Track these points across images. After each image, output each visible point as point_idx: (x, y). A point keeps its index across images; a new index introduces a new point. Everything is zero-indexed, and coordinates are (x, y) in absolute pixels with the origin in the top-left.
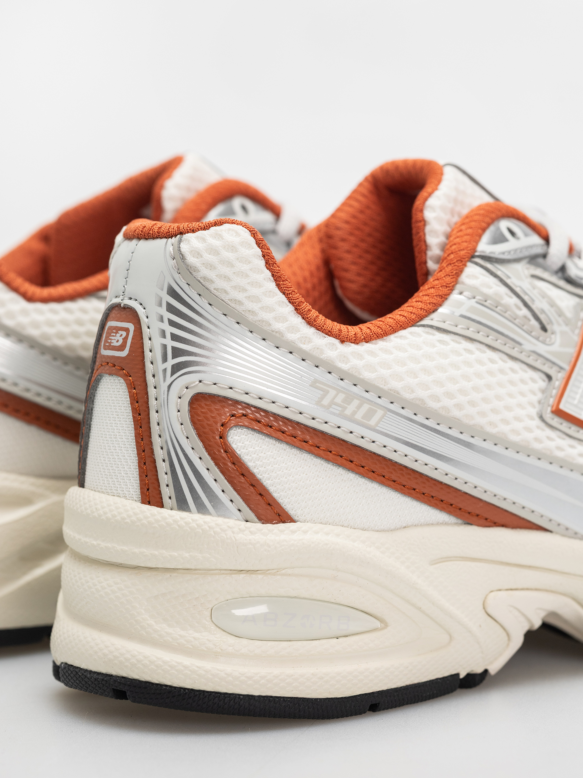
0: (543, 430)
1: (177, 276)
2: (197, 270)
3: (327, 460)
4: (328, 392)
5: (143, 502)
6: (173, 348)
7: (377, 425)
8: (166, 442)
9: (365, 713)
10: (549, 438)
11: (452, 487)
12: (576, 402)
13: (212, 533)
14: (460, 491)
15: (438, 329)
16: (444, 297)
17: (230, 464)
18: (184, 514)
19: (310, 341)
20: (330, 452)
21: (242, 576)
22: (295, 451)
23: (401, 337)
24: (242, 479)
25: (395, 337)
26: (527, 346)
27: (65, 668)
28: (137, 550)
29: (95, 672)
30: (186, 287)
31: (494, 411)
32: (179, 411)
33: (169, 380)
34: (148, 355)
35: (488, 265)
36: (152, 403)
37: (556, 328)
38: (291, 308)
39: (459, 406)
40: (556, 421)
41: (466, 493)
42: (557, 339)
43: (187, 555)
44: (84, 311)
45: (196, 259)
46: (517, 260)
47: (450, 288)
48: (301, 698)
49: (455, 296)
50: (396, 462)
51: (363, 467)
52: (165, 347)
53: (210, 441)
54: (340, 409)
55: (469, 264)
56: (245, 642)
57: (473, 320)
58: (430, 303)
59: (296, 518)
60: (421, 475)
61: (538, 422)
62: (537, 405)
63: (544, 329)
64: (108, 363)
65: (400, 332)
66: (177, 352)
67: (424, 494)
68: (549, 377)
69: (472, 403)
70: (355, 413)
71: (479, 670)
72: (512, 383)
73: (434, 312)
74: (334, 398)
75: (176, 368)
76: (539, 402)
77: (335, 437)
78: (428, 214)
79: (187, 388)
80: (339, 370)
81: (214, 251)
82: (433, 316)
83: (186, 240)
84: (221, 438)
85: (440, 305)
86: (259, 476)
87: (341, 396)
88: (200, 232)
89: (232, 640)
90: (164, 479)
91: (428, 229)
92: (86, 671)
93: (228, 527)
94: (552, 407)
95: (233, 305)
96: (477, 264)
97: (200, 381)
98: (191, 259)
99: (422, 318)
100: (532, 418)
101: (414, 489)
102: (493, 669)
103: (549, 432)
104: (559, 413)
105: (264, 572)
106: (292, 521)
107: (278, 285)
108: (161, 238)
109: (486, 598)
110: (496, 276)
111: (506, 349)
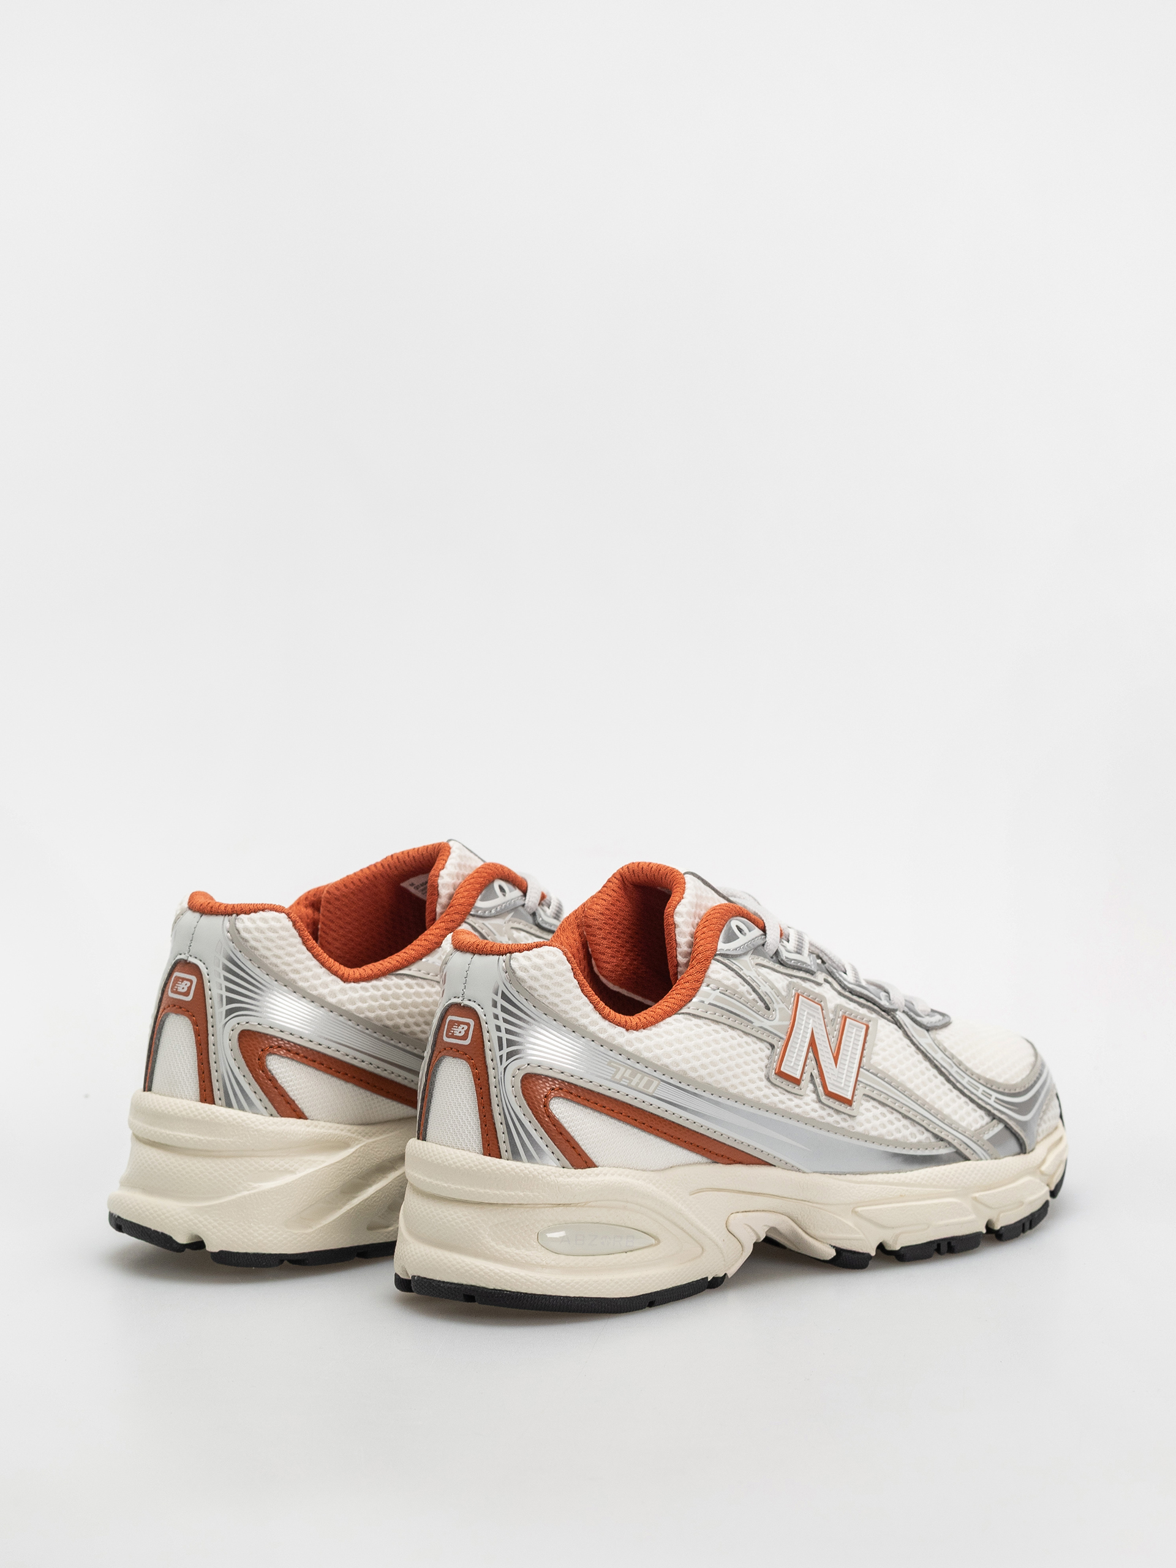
0: (769, 1088)
1: (508, 985)
2: (524, 981)
3: (619, 1120)
4: (619, 1069)
5: (484, 1154)
6: (507, 1040)
7: (653, 1092)
8: (504, 1110)
9: (645, 1308)
10: (774, 1095)
11: (706, 1136)
12: (792, 1064)
13: (540, 1177)
14: (711, 1138)
15: (694, 1016)
16: (696, 990)
17: (552, 1126)
18: (519, 1164)
19: (605, 1031)
20: (621, 1114)
21: (561, 1208)
22: (596, 1114)
23: (668, 1023)
24: (561, 1137)
25: (664, 1024)
26: (757, 1024)
27: (418, 1280)
28: (482, 1191)
29: (448, 1283)
30: (516, 994)
31: (735, 1076)
32: (513, 1087)
33: (505, 1063)
34: (487, 1045)
35: (726, 961)
36: (492, 1081)
37: (776, 1006)
38: (591, 1007)
39: (710, 1075)
40: (778, 1081)
41: (715, 1140)
42: (777, 1015)
43: (522, 1194)
44: (388, 988)
45: (524, 974)
46: (745, 954)
47: (700, 982)
48: (603, 1298)
49: (704, 988)
50: (667, 1119)
51: (644, 1124)
52: (500, 1039)
53: (537, 1109)
54: (628, 1081)
55: (713, 961)
56: (563, 1257)
57: (719, 1007)
58: (687, 995)
59: (597, 1164)
60: (684, 1127)
61: (765, 1082)
62: (764, 1069)
63: (768, 1008)
64: (452, 1049)
65: (667, 1019)
66: (510, 1043)
67: (685, 1142)
68: (773, 1046)
69: (720, 1072)
70: (638, 1084)
71: (721, 1275)
72: (746, 1053)
73: (690, 1002)
74: (624, 1074)
75: (510, 1055)
76: (766, 1067)
77: (624, 1102)
78: (678, 919)
79: (519, 1070)
80: (627, 1052)
81: (538, 968)
82: (689, 1005)
83: (515, 958)
84: (545, 1106)
85: (694, 996)
86: (572, 1134)
87: (629, 1072)
88: (525, 952)
89: (554, 1256)
90: (502, 1137)
91: (677, 931)
92: (439, 1281)
93: (552, 1172)
94: (775, 1070)
95: (551, 1007)
96: (718, 961)
97: (528, 1064)
98: (520, 974)
99: (681, 1007)
100: (761, 1080)
101: (679, 1139)
102: (731, 1273)
103: (774, 1090)
104: (781, 1074)
105: (576, 1205)
106: (595, 1166)
107: (582, 990)
108: (493, 955)
109: (728, 1219)
110: (733, 970)
111: (742, 1027)
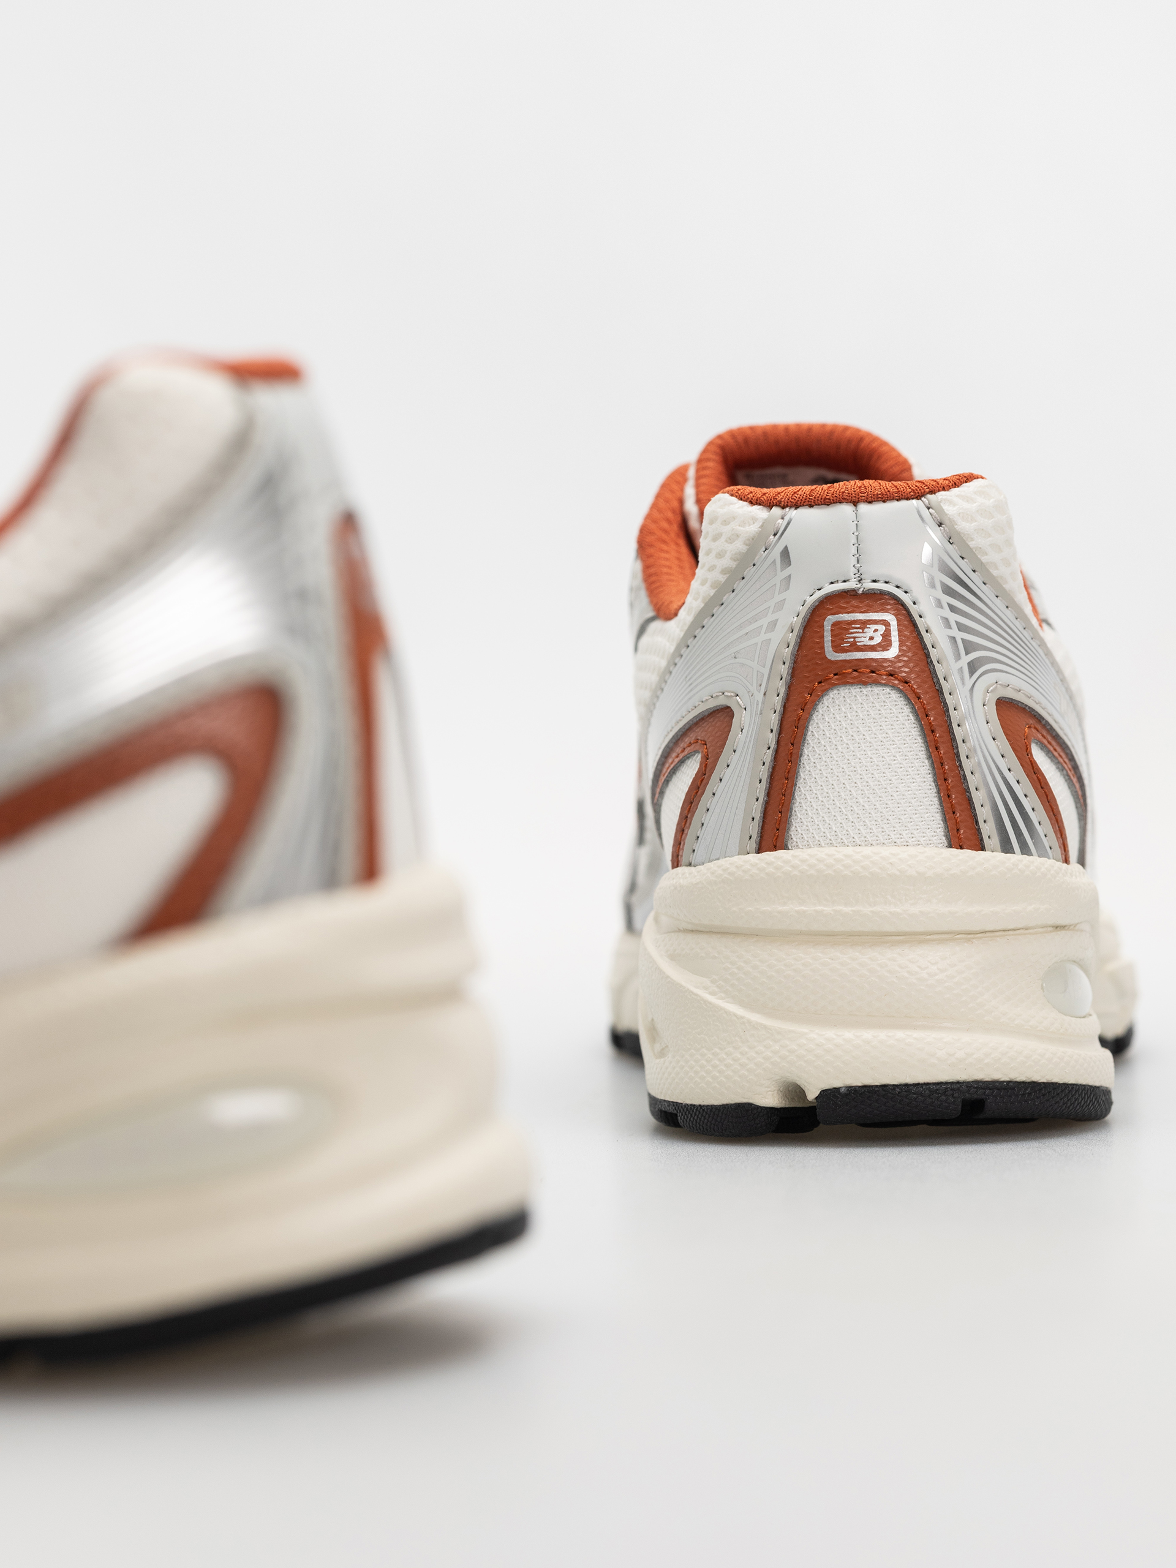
1: (949, 548)
5: (950, 846)
6: (964, 641)
8: (979, 764)
32: (987, 722)
33: (969, 682)
52: (953, 639)
66: (969, 647)
75: (973, 667)
79: (990, 692)
88: (955, 489)
97: (998, 683)
